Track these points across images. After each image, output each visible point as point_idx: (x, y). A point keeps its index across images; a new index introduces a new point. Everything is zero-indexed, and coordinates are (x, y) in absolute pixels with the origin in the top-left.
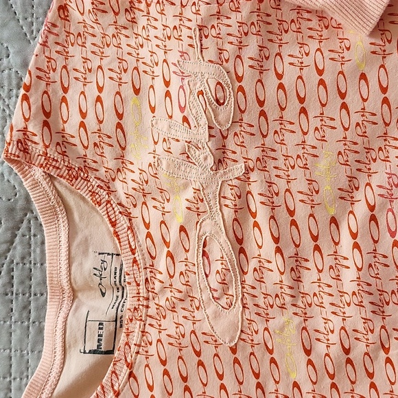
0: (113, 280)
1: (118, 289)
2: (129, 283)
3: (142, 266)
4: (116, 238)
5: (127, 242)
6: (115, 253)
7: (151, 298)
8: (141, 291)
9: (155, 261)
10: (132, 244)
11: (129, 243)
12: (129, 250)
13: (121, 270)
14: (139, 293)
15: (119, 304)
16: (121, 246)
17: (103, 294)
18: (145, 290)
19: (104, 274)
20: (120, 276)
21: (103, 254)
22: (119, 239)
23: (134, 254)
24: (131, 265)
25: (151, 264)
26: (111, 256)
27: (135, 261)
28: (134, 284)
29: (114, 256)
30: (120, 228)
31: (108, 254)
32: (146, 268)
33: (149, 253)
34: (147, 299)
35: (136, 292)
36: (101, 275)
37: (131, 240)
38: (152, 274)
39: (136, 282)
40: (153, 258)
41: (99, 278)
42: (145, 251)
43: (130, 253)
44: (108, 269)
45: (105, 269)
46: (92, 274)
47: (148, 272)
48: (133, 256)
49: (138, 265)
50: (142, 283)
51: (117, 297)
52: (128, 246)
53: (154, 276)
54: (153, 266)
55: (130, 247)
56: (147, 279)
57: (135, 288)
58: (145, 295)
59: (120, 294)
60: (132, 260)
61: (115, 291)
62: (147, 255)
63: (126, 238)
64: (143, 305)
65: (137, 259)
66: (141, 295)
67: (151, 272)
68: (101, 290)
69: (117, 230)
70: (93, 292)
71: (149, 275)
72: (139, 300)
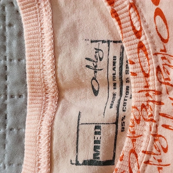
0: (111, 72)
1: (115, 85)
2: (134, 74)
3: (151, 51)
4: (114, 20)
5: (129, 23)
6: (113, 40)
7: (164, 91)
8: (150, 83)
9: (168, 45)
10: (136, 25)
11: (132, 24)
12: (132, 32)
13: (121, 59)
14: (147, 86)
15: (119, 102)
16: (121, 28)
17: (96, 93)
18: (156, 82)
19: (100, 65)
20: (121, 67)
21: (96, 41)
22: (118, 20)
23: (139, 37)
24: (136, 51)
25: (163, 48)
26: (106, 44)
27: (141, 46)
28: (141, 74)
29: (111, 44)
30: (120, 7)
31: (103, 42)
32: (156, 54)
33: (159, 35)
34: (159, 93)
35: (143, 84)
36: (96, 66)
37: (135, 20)
38: (165, 61)
39: (143, 71)
40: (164, 41)
41: (93, 71)
42: (154, 33)
43: (134, 36)
44: (105, 59)
45: (101, 59)
46: (84, 67)
47: (160, 59)
48: (138, 40)
49: (145, 51)
50: (153, 73)
51: (114, 95)
52: (131, 28)
53: (167, 63)
54: (165, 50)
55: (134, 28)
56: (158, 68)
57: (143, 79)
58: (157, 88)
59: (117, 91)
60: (137, 45)
61: (111, 87)
62: (157, 39)
63: (128, 18)
64: (153, 101)
65: (144, 42)
66: (151, 88)
67: (163, 58)
68: (93, 87)
69: (115, 9)
70: (83, 91)
71: (161, 63)
72: (147, 95)
